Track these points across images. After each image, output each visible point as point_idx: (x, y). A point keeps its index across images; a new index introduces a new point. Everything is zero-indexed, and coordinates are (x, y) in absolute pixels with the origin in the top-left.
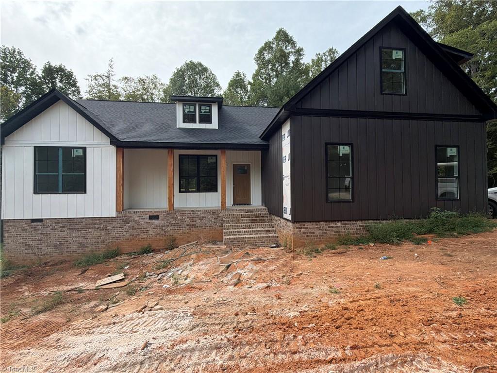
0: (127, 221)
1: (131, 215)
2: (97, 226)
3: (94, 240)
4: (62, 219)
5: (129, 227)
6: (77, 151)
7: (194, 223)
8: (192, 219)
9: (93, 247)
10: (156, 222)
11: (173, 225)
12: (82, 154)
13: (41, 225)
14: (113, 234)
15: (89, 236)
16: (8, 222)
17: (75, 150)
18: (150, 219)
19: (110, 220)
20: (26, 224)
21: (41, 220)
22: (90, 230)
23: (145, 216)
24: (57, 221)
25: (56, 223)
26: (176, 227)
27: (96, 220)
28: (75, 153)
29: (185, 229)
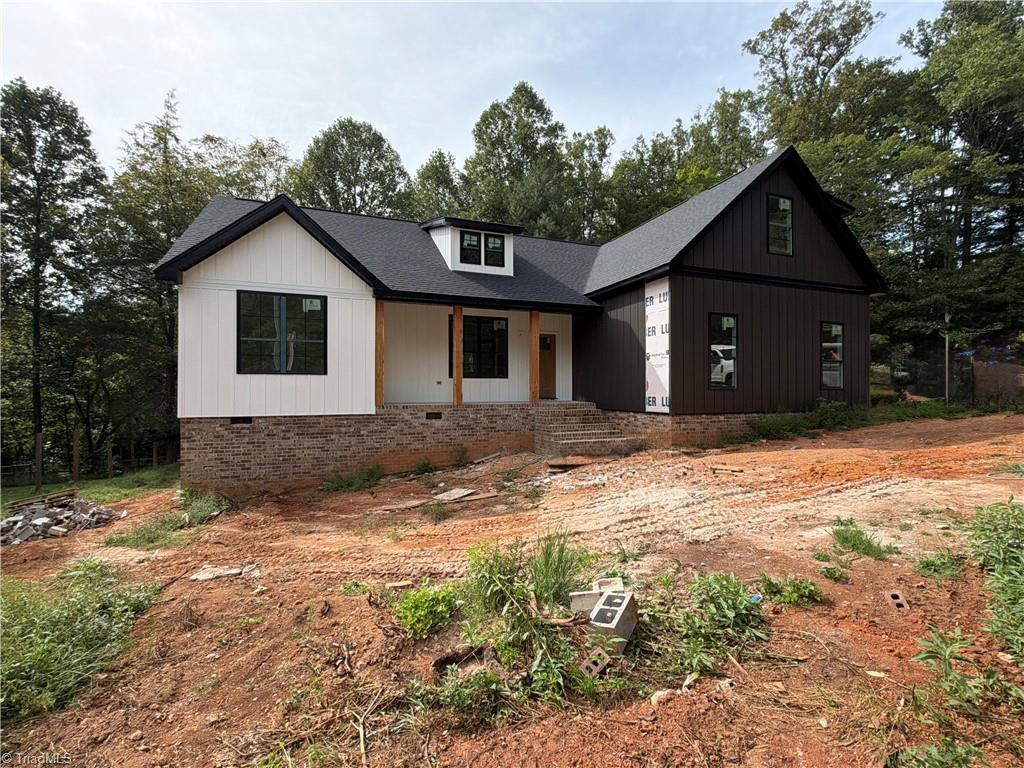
0: (391, 422)
1: (398, 412)
2: (343, 429)
3: (339, 454)
4: (285, 417)
5: (396, 431)
6: (311, 302)
7: (494, 425)
8: (490, 418)
9: (338, 464)
10: (437, 423)
11: (462, 427)
12: (319, 308)
13: (249, 429)
14: (370, 442)
15: (331, 446)
16: (189, 423)
17: (308, 301)
18: (427, 418)
19: (366, 419)
20: (221, 426)
21: (248, 420)
22: (333, 437)
23: (420, 414)
24: (277, 421)
25: (275, 424)
26: (466, 432)
27: (342, 419)
28: (307, 306)
29: (481, 434)
